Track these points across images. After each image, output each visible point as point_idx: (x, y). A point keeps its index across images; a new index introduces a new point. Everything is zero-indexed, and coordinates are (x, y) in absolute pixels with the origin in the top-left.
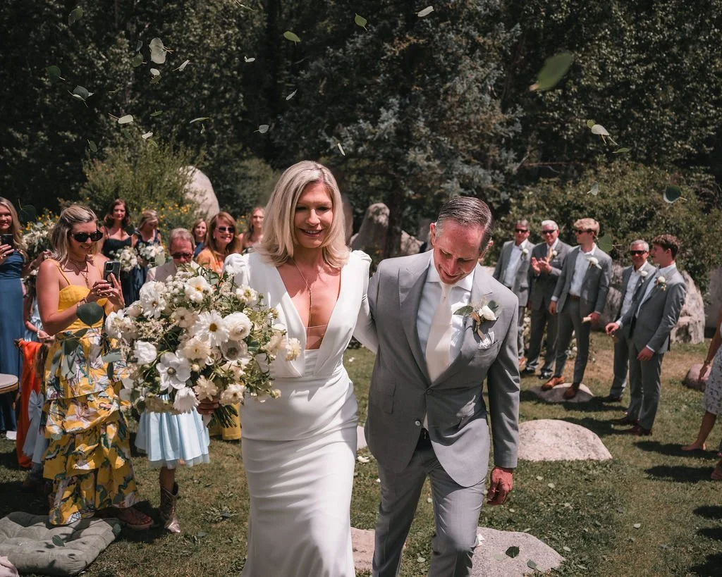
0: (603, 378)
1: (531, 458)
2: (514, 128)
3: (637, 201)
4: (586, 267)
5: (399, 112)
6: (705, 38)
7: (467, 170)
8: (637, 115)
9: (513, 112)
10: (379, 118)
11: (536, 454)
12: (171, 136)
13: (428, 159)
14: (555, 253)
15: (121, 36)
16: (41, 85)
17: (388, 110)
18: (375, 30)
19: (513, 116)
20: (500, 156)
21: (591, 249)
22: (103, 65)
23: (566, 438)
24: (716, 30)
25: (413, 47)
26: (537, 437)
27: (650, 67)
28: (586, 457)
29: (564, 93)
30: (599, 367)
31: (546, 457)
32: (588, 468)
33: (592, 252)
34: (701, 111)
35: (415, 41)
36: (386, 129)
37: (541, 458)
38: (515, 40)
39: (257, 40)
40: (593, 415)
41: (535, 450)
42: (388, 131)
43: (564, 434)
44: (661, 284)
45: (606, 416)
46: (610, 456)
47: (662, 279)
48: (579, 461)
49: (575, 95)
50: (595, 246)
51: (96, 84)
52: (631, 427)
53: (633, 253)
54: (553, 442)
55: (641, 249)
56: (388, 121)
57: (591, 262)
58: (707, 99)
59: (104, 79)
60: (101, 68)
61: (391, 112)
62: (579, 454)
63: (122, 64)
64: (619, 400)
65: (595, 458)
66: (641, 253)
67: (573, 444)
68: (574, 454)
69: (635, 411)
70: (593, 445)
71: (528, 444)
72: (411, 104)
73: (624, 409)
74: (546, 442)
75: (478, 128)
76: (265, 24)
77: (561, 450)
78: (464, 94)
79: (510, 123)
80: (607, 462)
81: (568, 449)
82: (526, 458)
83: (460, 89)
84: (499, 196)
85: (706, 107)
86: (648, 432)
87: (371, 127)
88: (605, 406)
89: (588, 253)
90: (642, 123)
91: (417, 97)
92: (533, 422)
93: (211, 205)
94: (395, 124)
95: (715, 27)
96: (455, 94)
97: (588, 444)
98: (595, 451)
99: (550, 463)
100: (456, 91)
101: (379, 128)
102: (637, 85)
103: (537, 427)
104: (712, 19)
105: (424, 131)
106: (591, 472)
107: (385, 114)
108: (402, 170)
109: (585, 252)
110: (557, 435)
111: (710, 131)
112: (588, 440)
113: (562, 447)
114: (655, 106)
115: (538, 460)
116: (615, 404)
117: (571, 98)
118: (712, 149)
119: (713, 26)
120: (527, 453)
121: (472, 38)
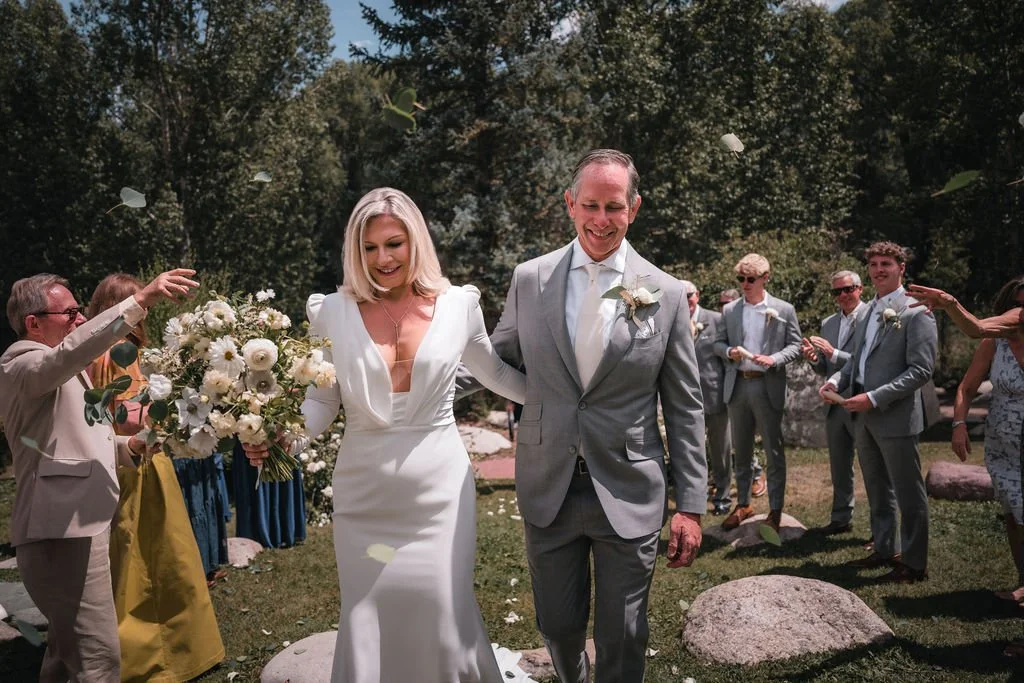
0: (807, 502)
1: (743, 659)
3: (790, 274)
4: (761, 324)
5: (477, 211)
6: (817, 114)
8: (760, 204)
10: (452, 218)
11: (751, 648)
14: (700, 326)
15: (167, 189)
16: (79, 252)
17: (463, 209)
18: (438, 121)
21: (762, 299)
22: (148, 223)
23: (798, 607)
24: (827, 105)
25: (485, 134)
26: (743, 612)
27: (764, 149)
28: (848, 642)
29: (674, 186)
30: (794, 489)
31: (771, 651)
33: (765, 302)
34: (829, 191)
35: (487, 124)
36: (463, 228)
37: (763, 656)
38: (606, 114)
39: (338, 199)
40: (816, 557)
41: (746, 641)
42: (465, 231)
43: (793, 600)
44: (890, 320)
45: (839, 557)
47: (890, 312)
49: (687, 188)
50: (766, 294)
51: (141, 245)
52: (889, 570)
53: (837, 292)
54: (776, 620)
55: (849, 284)
57: (767, 315)
58: (833, 179)
59: (150, 238)
60: (146, 227)
61: (467, 210)
62: (833, 635)
63: (169, 218)
64: (848, 529)
65: (865, 640)
66: (849, 289)
67: (816, 617)
68: (821, 637)
69: (888, 542)
70: (854, 615)
71: (729, 630)
72: (492, 200)
73: (864, 543)
74: (764, 620)
76: (346, 181)
77: (796, 634)
78: (554, 178)
81: (807, 628)
82: (734, 661)
83: (548, 173)
85: (834, 187)
86: (919, 575)
88: (831, 541)
89: (759, 304)
90: (767, 213)
91: (499, 191)
92: (729, 585)
94: (473, 223)
95: (826, 102)
96: (543, 180)
97: (843, 613)
98: (862, 627)
99: (782, 662)
100: (543, 177)
101: (454, 229)
102: (754, 171)
103: (740, 593)
104: (821, 95)
105: (510, 228)
107: (459, 213)
108: (489, 279)
109: (755, 304)
110: (780, 605)
111: (844, 212)
112: (842, 607)
113: (795, 627)
114: (778, 191)
115: (756, 660)
116: (846, 536)
117: (683, 192)
118: (850, 231)
119: (823, 102)
120: (732, 648)
121: (556, 120)
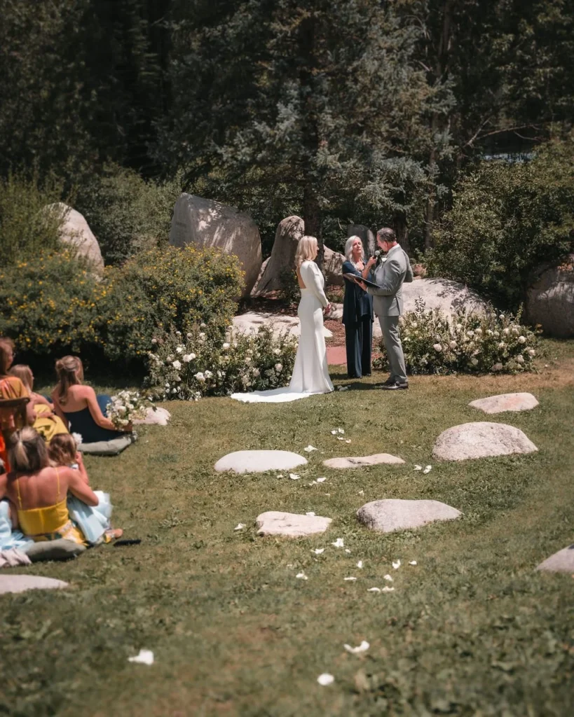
1: (456, 458)
2: (446, 102)
5: (300, 105)
7: (390, 165)
9: (443, 81)
10: (276, 116)
11: (461, 454)
12: (33, 171)
13: (341, 159)
17: (286, 106)
19: (443, 87)
20: (432, 139)
23: (491, 437)
26: (461, 438)
28: (511, 452)
31: (471, 455)
32: (512, 461)
35: (309, 14)
36: (287, 128)
37: (466, 457)
41: (459, 451)
42: (288, 131)
43: (489, 433)
46: (536, 449)
48: (503, 456)
49: (532, 37)
54: (477, 442)
56: (288, 118)
62: (504, 449)
65: (520, 452)
67: (498, 441)
68: (499, 450)
70: (517, 440)
72: (313, 91)
74: (470, 441)
75: (401, 110)
77: (486, 448)
79: (442, 95)
80: (532, 454)
81: (493, 446)
82: (451, 459)
83: (371, 66)
84: (436, 190)
87: (268, 129)
91: (319, 82)
93: (90, 247)
94: (297, 121)
96: (365, 73)
97: (512, 439)
98: (520, 446)
100: (365, 71)
101: (278, 129)
103: (461, 430)
105: (332, 125)
106: (514, 464)
107: (283, 110)
108: (312, 176)
110: (481, 435)
112: (513, 436)
113: (486, 446)
115: (462, 459)
120: (452, 454)
